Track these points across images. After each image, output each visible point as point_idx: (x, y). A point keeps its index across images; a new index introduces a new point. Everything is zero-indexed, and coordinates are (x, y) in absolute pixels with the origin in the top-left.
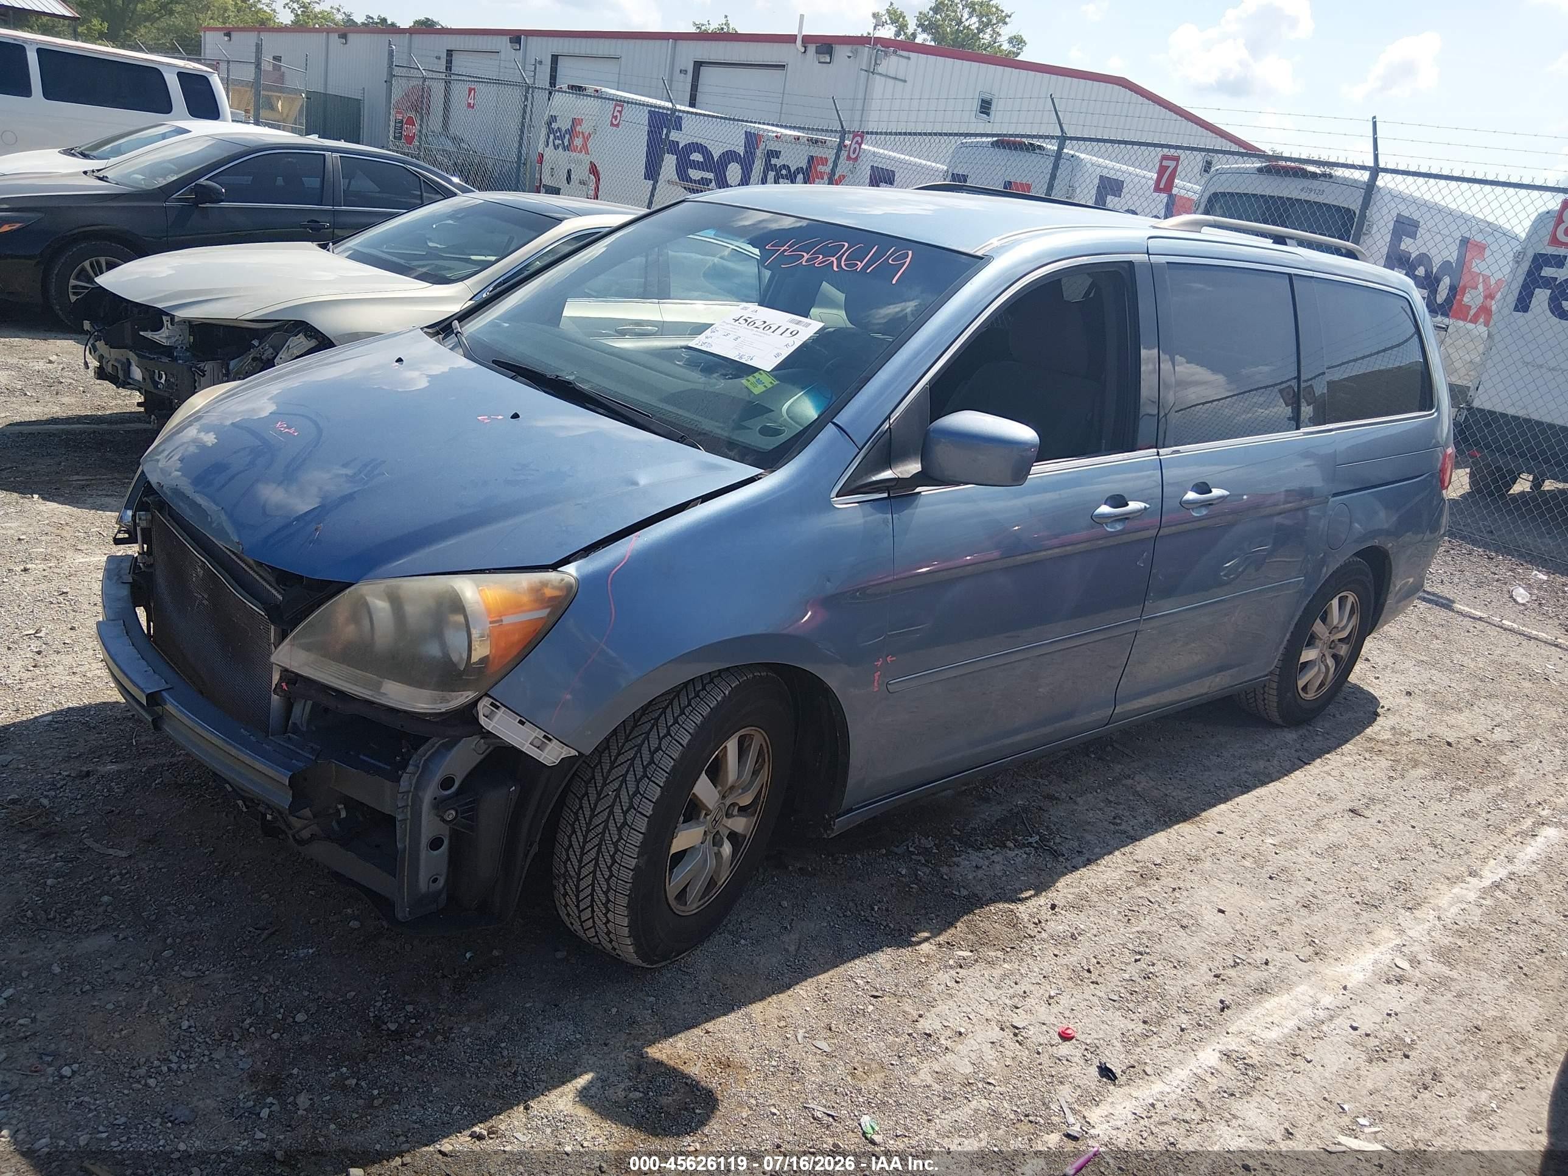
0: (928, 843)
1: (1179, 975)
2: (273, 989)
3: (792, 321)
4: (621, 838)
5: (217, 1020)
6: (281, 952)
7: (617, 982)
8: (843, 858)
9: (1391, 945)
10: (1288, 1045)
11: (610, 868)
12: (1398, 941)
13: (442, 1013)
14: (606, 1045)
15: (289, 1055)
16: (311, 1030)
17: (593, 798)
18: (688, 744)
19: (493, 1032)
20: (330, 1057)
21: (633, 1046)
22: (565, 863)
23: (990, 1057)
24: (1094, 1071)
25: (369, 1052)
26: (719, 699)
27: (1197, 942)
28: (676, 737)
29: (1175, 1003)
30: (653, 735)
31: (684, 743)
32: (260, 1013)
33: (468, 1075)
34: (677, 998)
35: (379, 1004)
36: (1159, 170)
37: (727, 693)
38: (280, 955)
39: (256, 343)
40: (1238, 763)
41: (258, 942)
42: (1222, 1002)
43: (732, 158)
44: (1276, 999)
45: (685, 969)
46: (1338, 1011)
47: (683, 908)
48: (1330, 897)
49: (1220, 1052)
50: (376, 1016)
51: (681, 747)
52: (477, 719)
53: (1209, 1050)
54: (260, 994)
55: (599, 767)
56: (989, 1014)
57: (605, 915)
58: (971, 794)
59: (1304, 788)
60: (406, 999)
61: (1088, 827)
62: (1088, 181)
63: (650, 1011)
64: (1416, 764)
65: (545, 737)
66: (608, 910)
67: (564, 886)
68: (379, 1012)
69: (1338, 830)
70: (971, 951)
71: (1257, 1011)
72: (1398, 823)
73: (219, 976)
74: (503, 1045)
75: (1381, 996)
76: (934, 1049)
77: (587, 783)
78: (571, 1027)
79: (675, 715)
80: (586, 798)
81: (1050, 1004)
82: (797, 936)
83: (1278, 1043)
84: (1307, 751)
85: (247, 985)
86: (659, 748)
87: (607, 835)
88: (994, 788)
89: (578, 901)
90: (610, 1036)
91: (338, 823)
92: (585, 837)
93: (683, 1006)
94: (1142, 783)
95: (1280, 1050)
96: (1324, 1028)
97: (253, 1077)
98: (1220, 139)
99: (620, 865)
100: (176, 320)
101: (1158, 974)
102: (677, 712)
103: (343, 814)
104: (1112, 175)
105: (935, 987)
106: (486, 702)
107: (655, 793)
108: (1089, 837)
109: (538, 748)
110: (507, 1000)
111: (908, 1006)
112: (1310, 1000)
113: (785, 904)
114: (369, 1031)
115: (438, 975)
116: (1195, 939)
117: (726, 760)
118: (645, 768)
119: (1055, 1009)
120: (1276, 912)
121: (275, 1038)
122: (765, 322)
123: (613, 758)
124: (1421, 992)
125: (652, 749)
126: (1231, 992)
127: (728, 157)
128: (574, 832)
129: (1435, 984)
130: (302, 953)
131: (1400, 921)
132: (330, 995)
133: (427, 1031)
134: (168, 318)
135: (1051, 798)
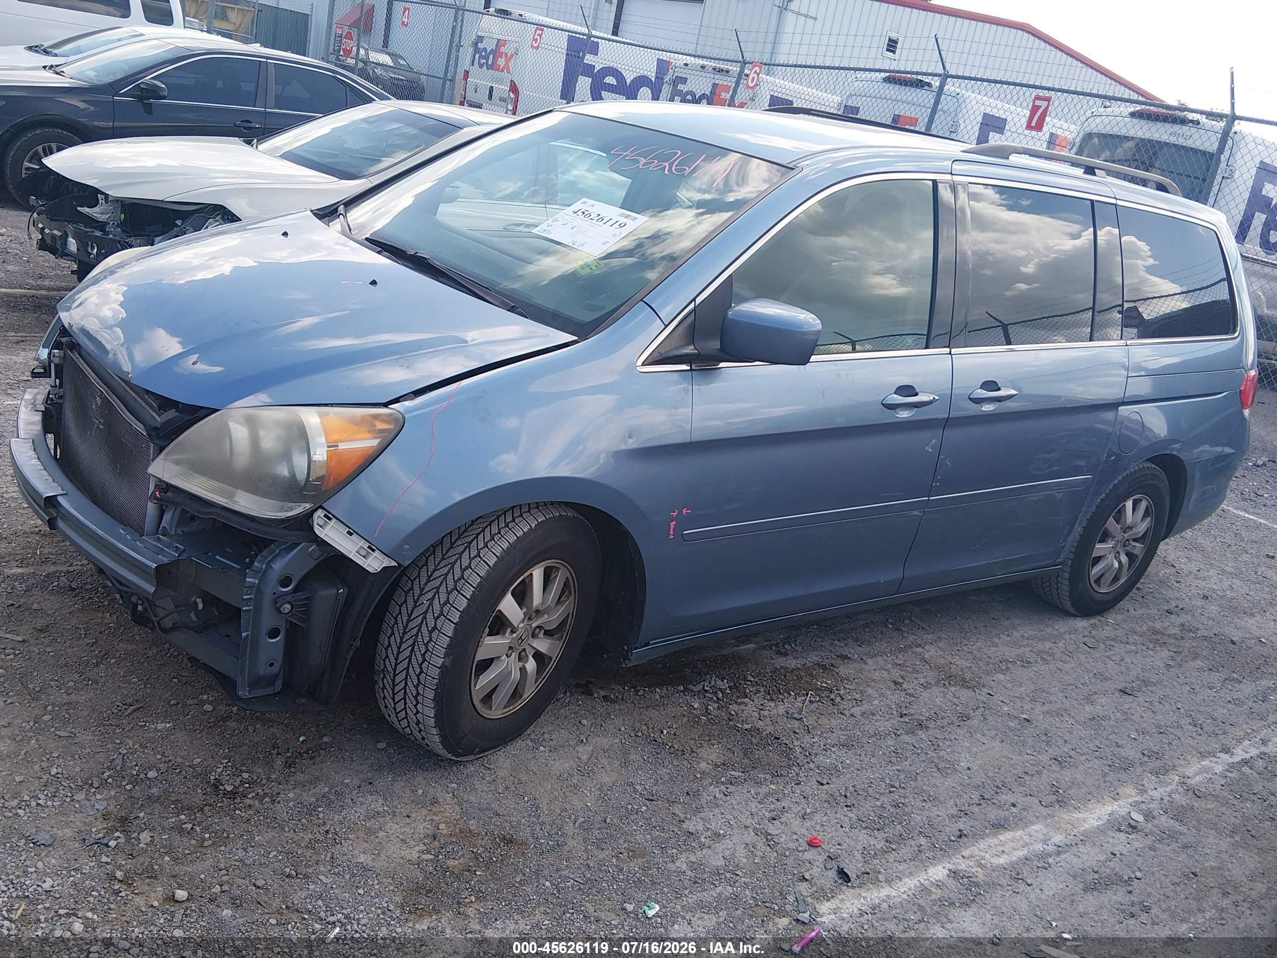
0: (724, 685)
1: (927, 807)
2: (131, 751)
3: (622, 215)
4: (431, 640)
5: (82, 770)
6: (143, 724)
7: (426, 771)
8: (644, 690)
9: (1130, 800)
10: (1012, 869)
11: (420, 665)
12: (1138, 798)
13: (272, 781)
14: (408, 817)
15: (138, 802)
16: (160, 785)
17: (410, 604)
18: (495, 565)
19: (313, 799)
20: (172, 806)
21: (432, 820)
22: (384, 660)
23: (741, 855)
24: (832, 874)
25: (206, 805)
26: (525, 530)
27: (949, 782)
28: (484, 558)
29: (918, 828)
30: (466, 555)
31: (491, 564)
32: (118, 768)
33: (287, 829)
34: (477, 787)
35: (219, 770)
36: (1032, 108)
37: (533, 526)
38: (141, 726)
39: (179, 222)
40: (1026, 642)
41: (124, 715)
42: (960, 831)
43: (644, 84)
44: (1011, 833)
45: (487, 765)
46: (1067, 848)
47: (488, 712)
48: (1083, 758)
49: (950, 870)
50: (216, 779)
51: (487, 567)
52: (312, 528)
53: (940, 868)
54: (120, 754)
55: (418, 580)
56: (749, 822)
57: (415, 706)
58: (771, 649)
59: (1083, 668)
60: (244, 768)
61: (873, 684)
62: (972, 117)
63: (451, 795)
64: (1196, 656)
65: (369, 547)
66: (418, 702)
67: (383, 680)
68: (219, 776)
69: (1104, 704)
70: (743, 772)
71: (991, 841)
72: (1165, 703)
73: (88, 738)
74: (320, 809)
75: (1110, 840)
76: (693, 844)
77: (407, 593)
78: (381, 801)
79: (486, 540)
80: (405, 605)
81: (804, 819)
82: (591, 748)
83: (1004, 868)
84: (1093, 637)
85: (110, 746)
86: (469, 566)
87: (420, 637)
88: (793, 646)
89: (394, 694)
90: (413, 810)
91: (196, 614)
92: (402, 638)
93: (480, 793)
94: (931, 652)
95: (1004, 873)
96: (1051, 860)
97: (106, 817)
98: (1119, 86)
99: (429, 663)
100: (110, 199)
101: (907, 804)
102: (488, 538)
103: (200, 606)
104: (995, 112)
105: (705, 797)
106: (320, 513)
107: (462, 604)
108: (870, 691)
109: (364, 557)
110: (329, 776)
111: (677, 809)
112: (1042, 837)
113: (585, 722)
114: (208, 790)
115: (275, 752)
116: (949, 780)
117: (532, 585)
118: (455, 582)
119: (808, 824)
120: (1028, 765)
121: (129, 788)
122: (599, 215)
123: (429, 573)
124: (1148, 841)
125: (463, 567)
126: (971, 824)
127: (640, 82)
128: (393, 634)
129: (1164, 835)
130: (160, 726)
131: (1144, 782)
132: (179, 760)
133: (257, 794)
134: (103, 197)
135: (845, 657)
